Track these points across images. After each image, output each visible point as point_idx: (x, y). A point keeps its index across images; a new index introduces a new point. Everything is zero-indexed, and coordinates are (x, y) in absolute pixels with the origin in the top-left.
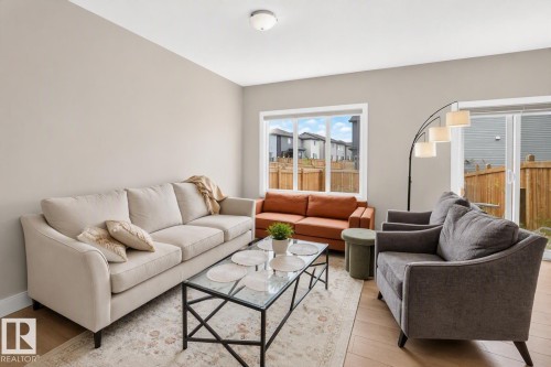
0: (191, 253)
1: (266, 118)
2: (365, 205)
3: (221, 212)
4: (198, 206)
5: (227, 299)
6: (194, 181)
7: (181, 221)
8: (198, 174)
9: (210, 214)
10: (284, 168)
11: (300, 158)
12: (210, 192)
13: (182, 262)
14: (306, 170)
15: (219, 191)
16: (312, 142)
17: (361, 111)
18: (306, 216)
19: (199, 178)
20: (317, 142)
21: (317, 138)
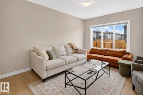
0: (67, 62)
1: (92, 27)
2: (129, 54)
3: (77, 53)
4: (71, 50)
5: (78, 77)
6: (69, 44)
7: (66, 54)
8: (71, 42)
9: (74, 53)
10: (98, 42)
11: (104, 39)
12: (74, 47)
13: (65, 65)
14: (106, 42)
15: (76, 46)
16: (109, 34)
17: (127, 23)
18: (105, 55)
19: (71, 43)
20: (111, 34)
21: (110, 33)
